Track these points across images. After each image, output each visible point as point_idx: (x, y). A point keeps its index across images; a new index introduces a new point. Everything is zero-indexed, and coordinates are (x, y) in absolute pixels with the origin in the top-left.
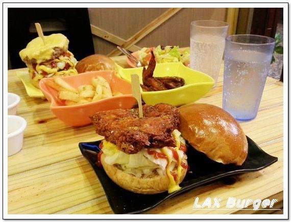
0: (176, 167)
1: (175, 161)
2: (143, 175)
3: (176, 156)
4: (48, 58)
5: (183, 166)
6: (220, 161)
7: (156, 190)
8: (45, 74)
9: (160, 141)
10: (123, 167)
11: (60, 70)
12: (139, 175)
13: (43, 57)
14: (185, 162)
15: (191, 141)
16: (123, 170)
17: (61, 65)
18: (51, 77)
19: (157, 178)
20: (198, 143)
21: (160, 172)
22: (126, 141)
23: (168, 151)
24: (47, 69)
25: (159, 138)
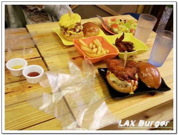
0: (134, 86)
1: (134, 84)
2: (122, 87)
3: (135, 83)
4: (74, 27)
5: (136, 86)
6: (149, 87)
7: (126, 92)
8: (71, 34)
9: (131, 78)
10: (116, 83)
11: (77, 32)
12: (121, 86)
13: (71, 27)
14: (137, 85)
15: (141, 78)
16: (115, 83)
17: (78, 30)
18: (73, 36)
19: (127, 89)
20: (143, 79)
21: (128, 86)
22: (121, 77)
23: (133, 81)
24: (72, 32)
25: (131, 77)
